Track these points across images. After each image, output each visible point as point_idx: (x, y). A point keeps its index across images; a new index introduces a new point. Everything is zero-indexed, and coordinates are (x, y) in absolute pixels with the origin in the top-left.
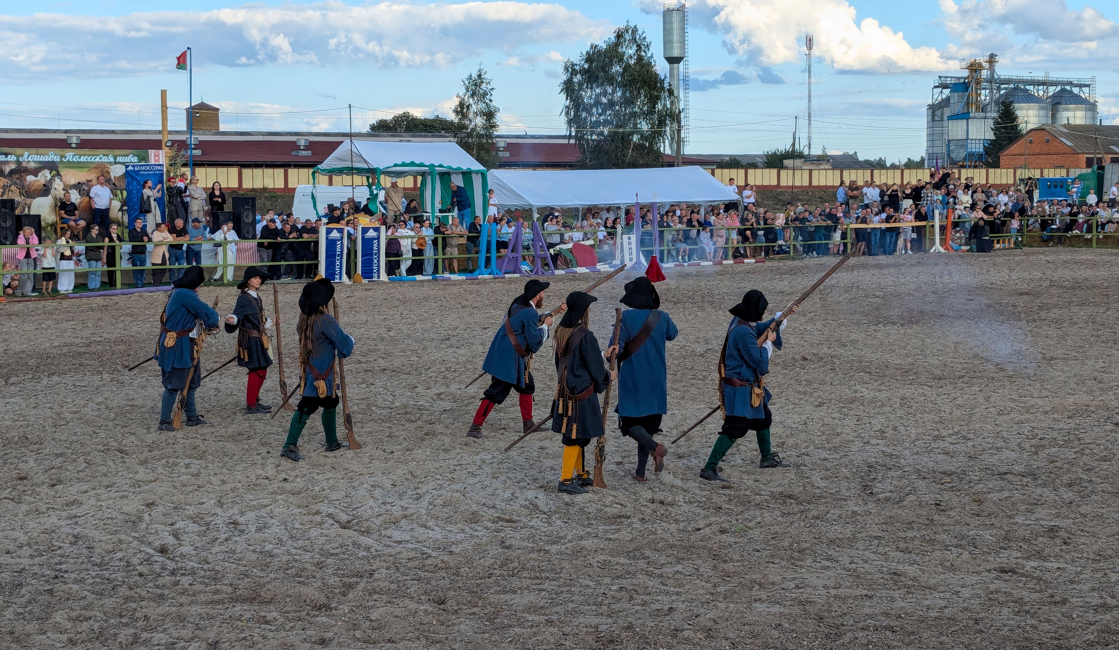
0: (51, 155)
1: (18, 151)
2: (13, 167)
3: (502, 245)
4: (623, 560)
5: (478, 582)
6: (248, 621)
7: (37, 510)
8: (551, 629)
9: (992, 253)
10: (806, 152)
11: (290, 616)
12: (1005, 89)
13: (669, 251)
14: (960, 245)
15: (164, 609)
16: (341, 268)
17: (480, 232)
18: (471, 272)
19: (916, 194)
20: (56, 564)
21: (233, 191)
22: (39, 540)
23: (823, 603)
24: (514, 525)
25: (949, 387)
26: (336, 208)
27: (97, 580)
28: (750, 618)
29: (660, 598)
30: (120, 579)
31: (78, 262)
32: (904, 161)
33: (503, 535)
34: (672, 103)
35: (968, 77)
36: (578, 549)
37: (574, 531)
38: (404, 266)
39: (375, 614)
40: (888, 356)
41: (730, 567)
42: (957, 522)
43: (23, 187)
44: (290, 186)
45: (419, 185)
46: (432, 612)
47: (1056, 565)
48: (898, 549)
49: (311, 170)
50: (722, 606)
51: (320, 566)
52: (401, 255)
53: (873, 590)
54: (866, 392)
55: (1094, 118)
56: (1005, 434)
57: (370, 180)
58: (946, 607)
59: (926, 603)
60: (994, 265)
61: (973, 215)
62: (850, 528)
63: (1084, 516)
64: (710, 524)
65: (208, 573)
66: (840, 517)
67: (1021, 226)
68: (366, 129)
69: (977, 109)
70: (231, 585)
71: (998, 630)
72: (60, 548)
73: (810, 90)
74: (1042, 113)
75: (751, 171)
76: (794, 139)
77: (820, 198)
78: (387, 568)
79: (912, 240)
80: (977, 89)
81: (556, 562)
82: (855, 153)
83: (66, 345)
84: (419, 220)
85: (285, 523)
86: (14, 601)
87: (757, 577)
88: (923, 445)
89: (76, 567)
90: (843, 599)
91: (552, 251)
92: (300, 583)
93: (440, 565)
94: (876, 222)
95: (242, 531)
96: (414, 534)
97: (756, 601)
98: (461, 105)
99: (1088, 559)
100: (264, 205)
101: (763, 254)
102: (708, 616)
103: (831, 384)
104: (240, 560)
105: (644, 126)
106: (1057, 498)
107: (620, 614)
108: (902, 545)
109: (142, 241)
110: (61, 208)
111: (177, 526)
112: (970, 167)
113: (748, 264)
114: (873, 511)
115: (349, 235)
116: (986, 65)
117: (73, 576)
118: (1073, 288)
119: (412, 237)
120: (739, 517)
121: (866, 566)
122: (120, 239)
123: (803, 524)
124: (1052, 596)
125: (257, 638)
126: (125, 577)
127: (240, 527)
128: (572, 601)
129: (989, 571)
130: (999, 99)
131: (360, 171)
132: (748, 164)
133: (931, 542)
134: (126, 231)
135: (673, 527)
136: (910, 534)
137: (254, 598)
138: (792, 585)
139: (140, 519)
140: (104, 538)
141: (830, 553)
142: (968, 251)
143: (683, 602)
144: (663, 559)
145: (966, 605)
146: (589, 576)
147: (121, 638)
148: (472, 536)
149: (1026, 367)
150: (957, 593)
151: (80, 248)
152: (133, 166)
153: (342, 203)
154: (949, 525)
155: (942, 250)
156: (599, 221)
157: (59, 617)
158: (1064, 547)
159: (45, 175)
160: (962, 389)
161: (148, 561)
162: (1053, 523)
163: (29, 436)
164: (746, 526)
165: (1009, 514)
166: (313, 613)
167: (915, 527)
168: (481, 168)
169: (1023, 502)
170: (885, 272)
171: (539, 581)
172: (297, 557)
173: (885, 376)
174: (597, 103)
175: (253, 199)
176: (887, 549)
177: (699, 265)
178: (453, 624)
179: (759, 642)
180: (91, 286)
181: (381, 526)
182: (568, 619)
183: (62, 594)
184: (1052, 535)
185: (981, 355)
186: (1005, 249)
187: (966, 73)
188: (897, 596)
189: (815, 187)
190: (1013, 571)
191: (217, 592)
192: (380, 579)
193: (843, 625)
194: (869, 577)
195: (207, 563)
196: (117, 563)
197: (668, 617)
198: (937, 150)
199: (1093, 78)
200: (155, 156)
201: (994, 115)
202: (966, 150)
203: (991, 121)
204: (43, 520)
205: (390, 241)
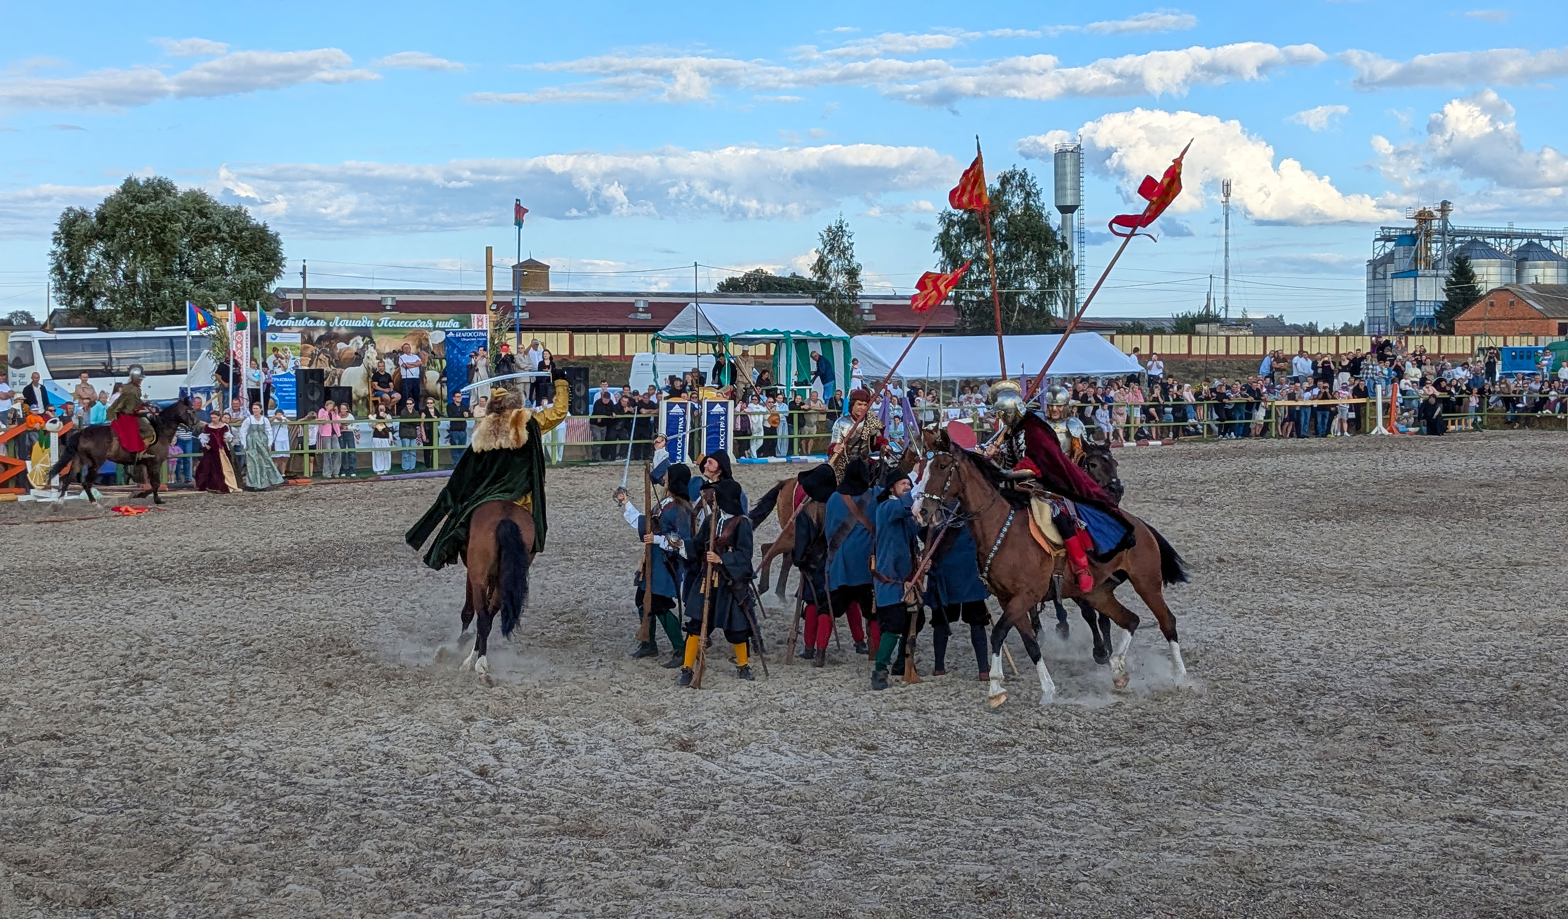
0: (365, 320)
1: (329, 315)
2: (323, 333)
4: (1007, 797)
5: (839, 818)
6: (577, 857)
7: (344, 723)
8: (923, 877)
9: (1445, 436)
10: (1223, 316)
11: (625, 852)
12: (1461, 242)
14: (1407, 426)
15: (482, 842)
16: (683, 448)
19: (1355, 366)
20: (364, 786)
21: (564, 358)
22: (345, 758)
23: (1245, 853)
24: (880, 752)
25: (1395, 596)
26: (679, 379)
27: (410, 805)
28: (1156, 870)
29: (1050, 842)
30: (434, 805)
31: (393, 440)
32: (1339, 326)
33: (867, 763)
34: (1065, 258)
35: (1416, 229)
36: (954, 782)
37: (950, 761)
38: (754, 448)
39: (720, 853)
40: (1321, 558)
41: (1133, 808)
42: (1406, 760)
43: (333, 356)
44: (626, 354)
45: (772, 353)
46: (785, 853)
47: (1525, 814)
48: (1334, 790)
49: (651, 336)
50: (1124, 854)
51: (658, 794)
52: (752, 434)
53: (1305, 839)
54: (1294, 601)
56: (1462, 654)
57: (717, 348)
58: (1391, 862)
59: (1368, 856)
60: (1449, 450)
61: (1422, 392)
62: (1276, 764)
63: (1558, 755)
64: (1109, 756)
65: (533, 800)
66: (1264, 750)
67: (1480, 404)
68: (712, 288)
69: (1427, 265)
70: (558, 815)
71: (1454, 891)
72: (369, 767)
73: (1227, 243)
74: (1505, 270)
75: (1156, 338)
77: (1239, 369)
78: (735, 800)
79: (1349, 421)
80: (1426, 242)
81: (928, 797)
82: (1281, 317)
83: (378, 534)
84: (772, 394)
86: (318, 827)
87: (1166, 820)
88: (1363, 666)
89: (386, 790)
90: (1269, 850)
92: (635, 813)
93: (794, 797)
94: (1307, 400)
95: (571, 752)
96: (765, 760)
97: (1164, 849)
98: (821, 260)
100: (598, 374)
101: (1171, 435)
102: (1107, 866)
103: (1253, 590)
104: (568, 785)
105: (1032, 285)
106: (1525, 732)
107: (1004, 861)
108: (1338, 786)
109: (463, 416)
110: (374, 379)
111: (498, 744)
112: (1418, 333)
113: (1153, 446)
114: (1304, 745)
115: (693, 410)
116: (1438, 214)
117: (383, 800)
118: (1543, 479)
119: (764, 413)
120: (1144, 748)
121: (1297, 810)
122: (438, 414)
123: (1219, 758)
124: (1520, 852)
125: (587, 878)
126: (440, 803)
127: (568, 747)
128: (947, 844)
129: (1443, 819)
130: (1453, 254)
131: (705, 339)
132: (1154, 329)
133: (1374, 783)
134: (445, 405)
135: (1066, 758)
136: (1348, 773)
137: (584, 831)
138: (1207, 831)
139: (458, 736)
140: (417, 757)
141: (1252, 793)
142: (1416, 433)
143: (1078, 848)
144: (1053, 797)
145: (1415, 860)
146: (967, 814)
147: (436, 873)
149: (1487, 574)
150: (1405, 845)
153: (685, 374)
154: (1395, 764)
155: (1385, 432)
156: (979, 396)
157: (366, 847)
158: (1534, 792)
159: (358, 342)
160: (1410, 599)
161: (465, 784)
162: (1520, 763)
163: (336, 638)
164: (1153, 760)
165: (1468, 750)
166: (649, 850)
167: (1355, 766)
168: (844, 334)
169: (1485, 737)
170: (1317, 457)
171: (908, 819)
172: (632, 784)
173: (1318, 582)
174: (978, 259)
175: (586, 370)
176: (1321, 790)
178: (810, 868)
179: (1168, 898)
180: (406, 466)
181: (727, 749)
182: (942, 865)
183: (370, 821)
184: (1519, 777)
185: (1434, 559)
186: (1461, 431)
187: (1413, 224)
188: (1332, 847)
189: (1233, 356)
190: (1473, 821)
191: (542, 822)
192: (726, 812)
193: (1268, 881)
194: (1299, 824)
195: (532, 788)
196: (432, 786)
197: (1060, 866)
198: (1378, 313)
200: (479, 320)
201: (1447, 273)
202: (1414, 313)
203: (1443, 280)
204: (349, 735)
205: (739, 419)
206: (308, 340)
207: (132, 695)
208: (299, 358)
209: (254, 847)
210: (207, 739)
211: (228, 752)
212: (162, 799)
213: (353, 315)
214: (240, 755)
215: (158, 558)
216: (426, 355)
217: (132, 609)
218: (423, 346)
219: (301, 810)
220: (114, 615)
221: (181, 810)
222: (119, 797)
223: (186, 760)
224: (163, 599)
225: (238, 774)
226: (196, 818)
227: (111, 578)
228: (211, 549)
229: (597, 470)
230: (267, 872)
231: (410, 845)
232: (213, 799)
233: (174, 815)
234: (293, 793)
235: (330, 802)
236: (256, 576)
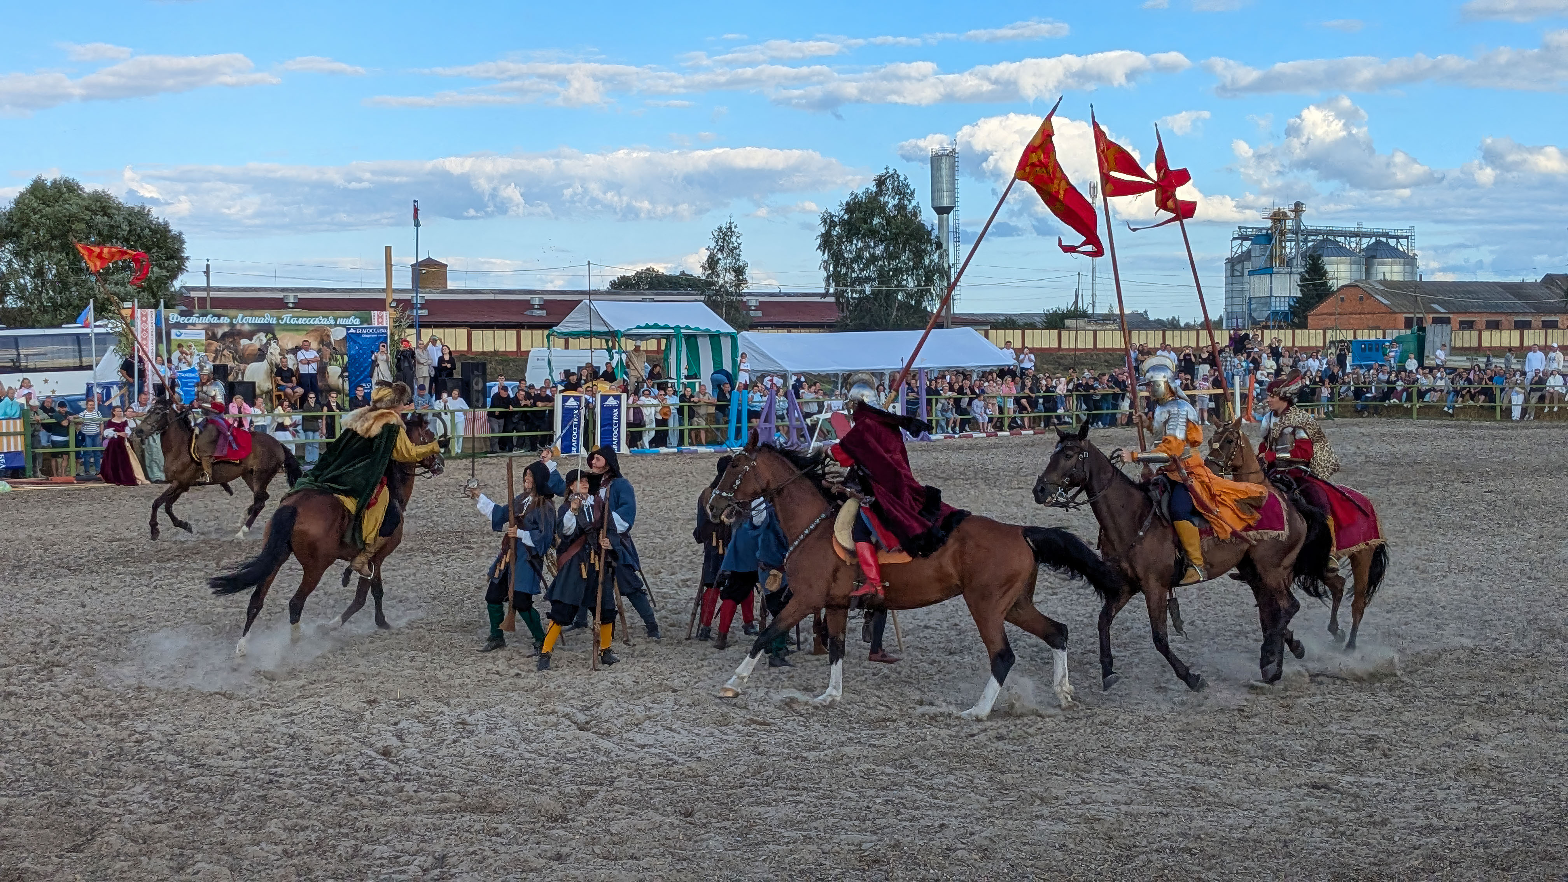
0: (267, 317)
1: (232, 312)
2: (226, 329)
3: (754, 415)
4: (889, 770)
5: (729, 792)
6: (478, 833)
7: (250, 707)
8: (810, 847)
10: (1090, 311)
11: (524, 828)
12: (1313, 240)
13: (937, 421)
15: (386, 819)
16: (578, 440)
17: (729, 401)
18: (721, 444)
19: (1214, 359)
20: (270, 767)
21: (462, 354)
22: (252, 740)
23: (1113, 821)
24: (768, 728)
26: (574, 374)
27: (315, 785)
28: (1030, 837)
29: (930, 812)
30: (339, 784)
31: (295, 433)
32: (1200, 321)
33: (756, 739)
34: (940, 257)
35: (1271, 228)
36: (839, 756)
37: (834, 736)
38: (647, 439)
39: (616, 827)
41: (1008, 778)
42: (1264, 731)
43: (236, 351)
44: (523, 349)
45: (663, 348)
46: (678, 826)
47: (1375, 781)
48: (1196, 760)
49: (546, 332)
50: (999, 822)
51: (556, 771)
52: (644, 426)
53: (1169, 807)
55: (1413, 273)
57: (610, 344)
58: (1251, 827)
59: (1229, 822)
62: (1142, 736)
63: (1406, 725)
64: (985, 730)
65: (434, 779)
66: (1131, 723)
67: (1332, 393)
68: (605, 286)
69: (1282, 263)
70: (459, 792)
71: (1310, 854)
72: (275, 749)
74: (1355, 267)
75: (1028, 333)
76: (1077, 296)
77: (1105, 361)
78: (629, 776)
79: (1210, 410)
80: (1281, 242)
81: (815, 771)
82: (1146, 312)
84: (663, 387)
85: (517, 724)
86: (226, 808)
87: (1039, 790)
89: (292, 770)
90: (1135, 817)
91: (808, 421)
92: (534, 790)
93: (686, 773)
95: (472, 732)
96: (658, 737)
97: (1037, 817)
98: (710, 259)
99: (1411, 773)
100: (495, 369)
101: (1042, 425)
104: (468, 764)
105: (910, 283)
106: (1375, 704)
107: (886, 831)
108: (1200, 756)
110: (277, 374)
111: (400, 726)
112: (1274, 327)
113: (1026, 436)
114: (1168, 717)
115: (587, 403)
116: (1292, 215)
117: (289, 780)
118: (1392, 465)
119: (655, 406)
120: (1018, 722)
121: (1161, 779)
122: (340, 408)
123: (1089, 730)
124: (1371, 816)
125: (488, 853)
126: (345, 782)
127: (468, 728)
128: (833, 815)
129: (1299, 787)
130: (1306, 252)
131: (598, 334)
132: (1026, 324)
133: (1234, 753)
135: (944, 732)
136: (1210, 744)
137: (485, 808)
138: (1078, 800)
139: (362, 718)
140: (322, 739)
141: (1120, 764)
143: (956, 818)
144: (933, 769)
145: (1273, 825)
146: (851, 787)
147: (341, 850)
148: (721, 740)
150: (1264, 811)
151: (298, 417)
152: (355, 329)
153: (580, 368)
154: (1253, 734)
157: (273, 826)
158: (1384, 760)
159: (262, 338)
161: (369, 764)
162: (1371, 733)
164: (1026, 733)
165: (1322, 721)
166: (548, 825)
167: (1216, 737)
168: (731, 330)
169: (1338, 708)
171: (795, 792)
172: (531, 762)
174: (858, 257)
175: (484, 365)
176: (1184, 760)
177: (971, 436)
178: (702, 840)
179: (1041, 864)
181: (622, 728)
182: (828, 835)
183: (276, 800)
184: (1370, 746)
187: (1269, 224)
188: (1196, 814)
189: (1101, 350)
190: (1326, 787)
191: (444, 800)
192: (621, 788)
193: (1135, 846)
194: (1164, 791)
197: (939, 835)
198: (1236, 309)
199: (1412, 230)
200: (379, 317)
201: (1301, 270)
202: (1270, 307)
203: (1297, 277)
204: (256, 718)
205: (631, 411)
206: (212, 337)
207: (42, 681)
208: (203, 354)
209: (164, 827)
210: (116, 724)
211: (137, 736)
212: (73, 781)
213: (257, 312)
214: (149, 739)
215: (65, 548)
216: (327, 351)
217: (42, 599)
218: (324, 341)
219: (209, 790)
220: (25, 604)
221: (91, 792)
222: (30, 780)
223: (96, 744)
224: (73, 588)
225: (147, 756)
226: (107, 800)
227: (21, 568)
228: (119, 540)
229: (495, 461)
230: (177, 851)
231: (316, 823)
232: (123, 781)
233: (85, 797)
234: (201, 775)
235: (238, 782)
236: (163, 565)
